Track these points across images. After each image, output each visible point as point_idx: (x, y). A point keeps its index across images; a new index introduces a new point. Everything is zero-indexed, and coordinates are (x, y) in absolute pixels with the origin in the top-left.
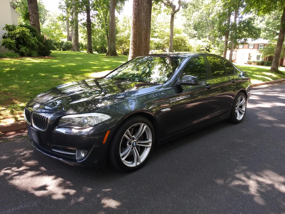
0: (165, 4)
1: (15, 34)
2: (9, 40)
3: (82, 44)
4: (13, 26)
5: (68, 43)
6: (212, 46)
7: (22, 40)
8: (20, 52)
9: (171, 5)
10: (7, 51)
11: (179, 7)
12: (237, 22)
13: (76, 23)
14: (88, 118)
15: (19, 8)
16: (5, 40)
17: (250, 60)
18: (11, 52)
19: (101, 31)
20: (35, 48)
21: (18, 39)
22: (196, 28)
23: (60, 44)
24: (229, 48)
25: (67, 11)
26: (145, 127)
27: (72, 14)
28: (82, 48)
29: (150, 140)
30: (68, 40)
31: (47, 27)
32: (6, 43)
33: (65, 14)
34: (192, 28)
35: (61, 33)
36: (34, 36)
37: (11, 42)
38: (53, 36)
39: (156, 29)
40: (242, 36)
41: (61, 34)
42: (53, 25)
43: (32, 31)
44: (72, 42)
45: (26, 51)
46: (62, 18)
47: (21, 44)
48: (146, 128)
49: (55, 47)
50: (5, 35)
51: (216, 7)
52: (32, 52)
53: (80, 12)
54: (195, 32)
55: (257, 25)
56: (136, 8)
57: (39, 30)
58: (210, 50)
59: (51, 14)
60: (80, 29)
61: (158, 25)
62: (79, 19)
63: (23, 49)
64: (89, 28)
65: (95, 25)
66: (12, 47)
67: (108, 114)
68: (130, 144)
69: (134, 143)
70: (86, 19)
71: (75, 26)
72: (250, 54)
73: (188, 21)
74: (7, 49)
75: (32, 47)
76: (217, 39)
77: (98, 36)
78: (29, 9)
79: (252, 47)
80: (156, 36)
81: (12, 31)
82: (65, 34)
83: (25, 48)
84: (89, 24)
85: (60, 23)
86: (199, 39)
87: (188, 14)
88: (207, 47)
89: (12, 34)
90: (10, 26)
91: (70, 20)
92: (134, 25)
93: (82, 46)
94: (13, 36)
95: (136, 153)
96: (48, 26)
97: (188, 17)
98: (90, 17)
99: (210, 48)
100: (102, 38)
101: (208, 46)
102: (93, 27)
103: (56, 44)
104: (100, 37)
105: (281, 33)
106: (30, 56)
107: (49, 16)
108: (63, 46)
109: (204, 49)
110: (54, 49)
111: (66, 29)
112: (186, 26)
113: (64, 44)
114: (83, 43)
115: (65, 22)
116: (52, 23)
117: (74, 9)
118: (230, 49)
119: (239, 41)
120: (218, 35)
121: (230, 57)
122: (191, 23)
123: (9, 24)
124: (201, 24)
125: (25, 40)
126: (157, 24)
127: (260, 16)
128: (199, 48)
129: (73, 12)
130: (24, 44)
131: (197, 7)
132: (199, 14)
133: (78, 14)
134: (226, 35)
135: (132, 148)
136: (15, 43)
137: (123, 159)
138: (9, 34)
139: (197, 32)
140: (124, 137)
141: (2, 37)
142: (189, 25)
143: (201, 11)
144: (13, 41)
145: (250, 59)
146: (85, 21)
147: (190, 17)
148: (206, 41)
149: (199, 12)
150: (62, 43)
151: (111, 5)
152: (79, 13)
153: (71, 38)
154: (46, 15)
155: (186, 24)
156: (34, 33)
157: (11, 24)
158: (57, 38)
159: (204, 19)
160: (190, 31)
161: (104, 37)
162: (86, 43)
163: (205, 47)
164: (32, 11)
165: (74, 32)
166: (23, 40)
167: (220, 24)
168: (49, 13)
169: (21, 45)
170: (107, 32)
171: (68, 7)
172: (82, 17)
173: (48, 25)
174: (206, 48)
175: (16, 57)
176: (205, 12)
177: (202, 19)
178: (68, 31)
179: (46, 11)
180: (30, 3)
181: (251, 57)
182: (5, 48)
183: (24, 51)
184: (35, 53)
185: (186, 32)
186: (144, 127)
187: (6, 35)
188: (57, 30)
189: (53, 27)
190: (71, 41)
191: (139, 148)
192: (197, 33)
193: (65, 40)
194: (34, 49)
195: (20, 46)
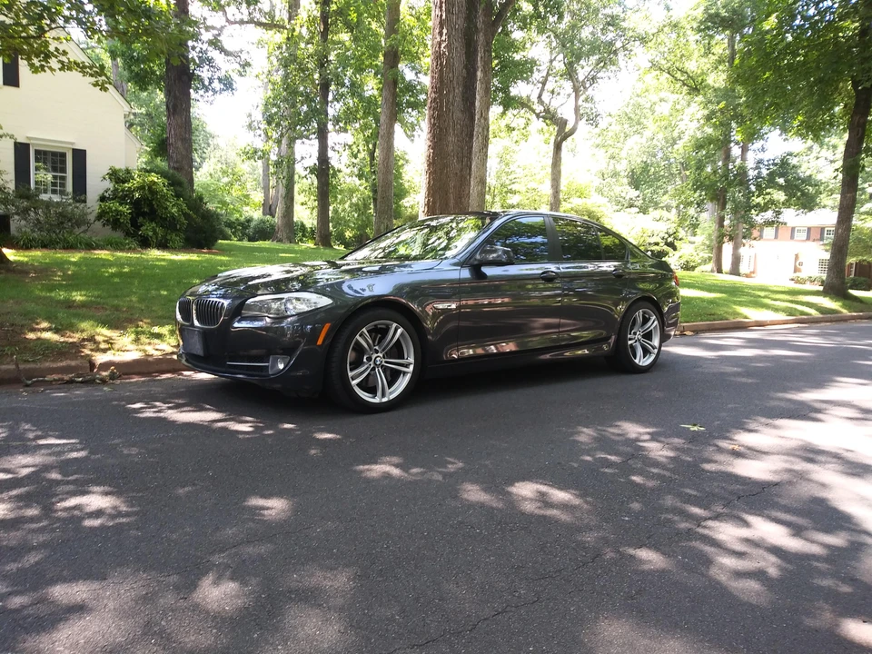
0: (538, 116)
1: (131, 191)
2: (115, 205)
3: (303, 225)
4: (128, 171)
5: (263, 222)
6: (681, 233)
7: (148, 205)
8: (140, 235)
9: (553, 116)
10: (108, 232)
11: (576, 123)
12: (750, 164)
13: (288, 167)
14: (294, 301)
15: (139, 128)
16: (105, 206)
17: (798, 274)
18: (118, 235)
19: (358, 190)
20: (178, 226)
21: (136, 204)
22: (635, 182)
23: (242, 224)
24: (730, 236)
25: (266, 134)
26: (399, 331)
27: (279, 142)
28: (304, 236)
29: (411, 360)
30: (264, 214)
31: (209, 178)
32: (108, 213)
33: (259, 144)
34: (626, 181)
35: (247, 196)
36: (178, 196)
37: (121, 211)
38: (224, 203)
39: (513, 183)
40: (765, 204)
41: (245, 199)
42: (224, 172)
43: (174, 183)
44: (277, 220)
45: (155, 233)
46: (252, 154)
47: (144, 214)
48: (402, 334)
49: (229, 231)
50: (107, 195)
51: (684, 122)
52: (169, 237)
53: (301, 137)
54: (633, 193)
55: (819, 172)
56: (434, 124)
57: (191, 181)
58: (677, 243)
59: (222, 145)
60: (300, 185)
61: (519, 173)
62: (298, 157)
63: (148, 229)
64: (323, 180)
65: (340, 171)
66: (121, 223)
67: (329, 297)
68: (369, 359)
69: (378, 359)
70: (316, 154)
71: (285, 174)
72: (797, 256)
73: (612, 161)
74: (108, 228)
75: (170, 224)
76: (692, 211)
77: (348, 203)
78: (168, 131)
79: (804, 236)
80: (515, 204)
81: (124, 183)
82: (258, 197)
83: (154, 225)
84: (323, 170)
85: (245, 167)
86: (644, 210)
87: (612, 144)
88: (667, 236)
89: (123, 191)
90: (120, 170)
91: (273, 157)
92: (429, 165)
93: (303, 232)
94: (126, 195)
95: (381, 378)
96: (211, 175)
97: (611, 151)
98: (327, 151)
99: (675, 238)
100: (361, 208)
101: (671, 232)
102: (334, 175)
103: (230, 225)
104: (356, 207)
105: (846, 188)
106: (163, 246)
107: (216, 147)
108: (250, 231)
109: (660, 241)
110: (226, 237)
111: (259, 184)
112: (606, 176)
113: (252, 224)
114: (305, 223)
115: (260, 162)
116: (224, 167)
117: (284, 130)
118: (731, 239)
119: (760, 217)
120: (692, 199)
121: (733, 264)
122: (623, 167)
123: (117, 167)
124: (653, 169)
125: (155, 206)
126: (518, 170)
127: (825, 147)
128: (642, 239)
129: (282, 136)
130: (153, 215)
131: (639, 123)
132: (644, 140)
133: (294, 142)
134: (718, 200)
135: (373, 369)
136: (130, 213)
137: (354, 383)
138: (116, 190)
139: (637, 193)
140: (357, 340)
141: (98, 198)
142: (615, 174)
143: (648, 134)
144: (125, 209)
145: (800, 271)
146: (313, 160)
147: (617, 151)
148: (665, 219)
149: (644, 137)
150: (249, 220)
151: (383, 119)
152: (298, 141)
153: (273, 207)
154: (209, 145)
155: (605, 172)
156: (178, 188)
157: (123, 167)
158: (234, 209)
159: (660, 155)
160: (617, 190)
161: (366, 206)
162: (315, 223)
163: (662, 235)
164: (176, 134)
165: (282, 191)
166: (150, 205)
167: (698, 168)
168: (215, 141)
169: (144, 218)
170: (375, 191)
171: (269, 123)
172: (307, 151)
173: (212, 172)
174: (663, 239)
175: (130, 248)
176: (661, 136)
177: (655, 156)
178: (266, 189)
179: (209, 136)
180: (173, 114)
181: (801, 264)
182: (104, 225)
183: (151, 234)
184: (176, 239)
185: (605, 193)
186: (397, 332)
187: (109, 192)
188: (236, 186)
189: (226, 180)
190: (274, 217)
191: (388, 373)
192: (638, 196)
193: (257, 215)
194: (177, 230)
195: (140, 220)
